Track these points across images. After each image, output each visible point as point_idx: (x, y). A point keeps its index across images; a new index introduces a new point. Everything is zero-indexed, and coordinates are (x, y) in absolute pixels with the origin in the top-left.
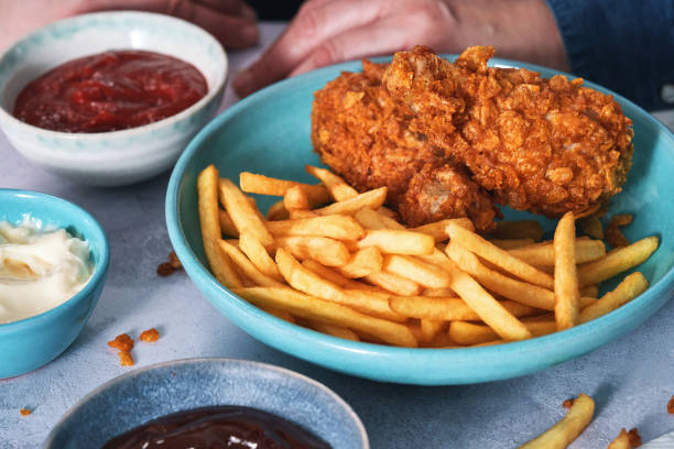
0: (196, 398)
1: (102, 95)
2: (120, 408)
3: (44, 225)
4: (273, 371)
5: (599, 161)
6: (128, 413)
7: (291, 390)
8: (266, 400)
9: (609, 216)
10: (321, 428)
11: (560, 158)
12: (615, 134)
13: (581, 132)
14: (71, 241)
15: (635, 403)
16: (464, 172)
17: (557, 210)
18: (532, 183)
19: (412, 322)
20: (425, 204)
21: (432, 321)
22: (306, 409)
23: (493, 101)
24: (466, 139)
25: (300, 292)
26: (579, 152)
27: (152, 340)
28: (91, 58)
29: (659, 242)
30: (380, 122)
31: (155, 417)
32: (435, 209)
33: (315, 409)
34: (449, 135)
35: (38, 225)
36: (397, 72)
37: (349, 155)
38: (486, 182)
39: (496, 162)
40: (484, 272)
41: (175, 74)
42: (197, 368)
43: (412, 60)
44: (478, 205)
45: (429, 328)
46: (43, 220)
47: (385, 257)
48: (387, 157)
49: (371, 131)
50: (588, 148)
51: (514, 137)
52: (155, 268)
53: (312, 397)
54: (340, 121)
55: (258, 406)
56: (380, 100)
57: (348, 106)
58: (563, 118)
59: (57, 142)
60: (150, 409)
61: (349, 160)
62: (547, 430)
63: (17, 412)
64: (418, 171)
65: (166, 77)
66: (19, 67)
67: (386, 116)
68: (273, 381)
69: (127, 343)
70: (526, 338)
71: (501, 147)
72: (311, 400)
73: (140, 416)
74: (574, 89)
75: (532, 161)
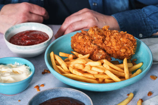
0: (56, 95)
1: (28, 39)
2: (41, 98)
3: (20, 64)
4: (71, 90)
5: (130, 48)
6: (42, 99)
7: (75, 93)
8: (70, 95)
9: (132, 59)
10: (82, 100)
11: (123, 47)
12: (133, 42)
13: (127, 42)
14: (26, 67)
15: (141, 94)
16: (104, 51)
17: (123, 58)
18: (118, 52)
19: (97, 79)
20: (97, 57)
21: (101, 79)
22: (78, 97)
23: (110, 36)
24: (105, 44)
25: (74, 74)
26: (127, 46)
27: (43, 86)
28: (24, 32)
29: (143, 64)
30: (86, 42)
31: (48, 100)
32: (99, 58)
33: (80, 96)
34: (101, 43)
35: (18, 64)
36: (91, 31)
37: (80, 49)
38: (109, 52)
39: (111, 48)
40: (111, 69)
41: (42, 34)
42: (56, 90)
43: (94, 28)
44: (107, 57)
45: (101, 80)
46: (19, 63)
47: (91, 67)
48: (88, 48)
49: (84, 44)
50: (128, 45)
51: (114, 43)
52: (41, 73)
53: (79, 94)
54: (78, 42)
55: (68, 97)
56: (86, 37)
57: (79, 39)
58: (123, 39)
59: (20, 48)
60: (47, 98)
61: (80, 50)
62: (124, 100)
63: (18, 101)
64: (95, 51)
65: (40, 35)
66: (9, 34)
67: (87, 40)
68: (71, 91)
69: (38, 87)
70: (120, 81)
71: (112, 45)
72: (79, 95)
73: (45, 99)
74: (125, 34)
75: (118, 48)
